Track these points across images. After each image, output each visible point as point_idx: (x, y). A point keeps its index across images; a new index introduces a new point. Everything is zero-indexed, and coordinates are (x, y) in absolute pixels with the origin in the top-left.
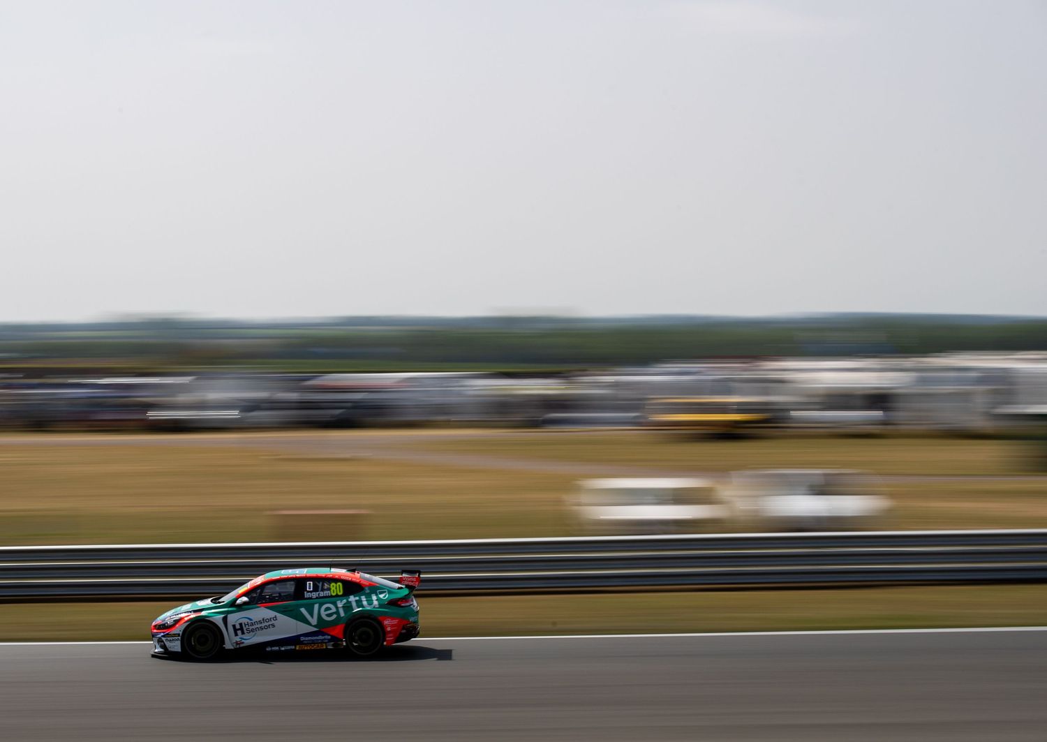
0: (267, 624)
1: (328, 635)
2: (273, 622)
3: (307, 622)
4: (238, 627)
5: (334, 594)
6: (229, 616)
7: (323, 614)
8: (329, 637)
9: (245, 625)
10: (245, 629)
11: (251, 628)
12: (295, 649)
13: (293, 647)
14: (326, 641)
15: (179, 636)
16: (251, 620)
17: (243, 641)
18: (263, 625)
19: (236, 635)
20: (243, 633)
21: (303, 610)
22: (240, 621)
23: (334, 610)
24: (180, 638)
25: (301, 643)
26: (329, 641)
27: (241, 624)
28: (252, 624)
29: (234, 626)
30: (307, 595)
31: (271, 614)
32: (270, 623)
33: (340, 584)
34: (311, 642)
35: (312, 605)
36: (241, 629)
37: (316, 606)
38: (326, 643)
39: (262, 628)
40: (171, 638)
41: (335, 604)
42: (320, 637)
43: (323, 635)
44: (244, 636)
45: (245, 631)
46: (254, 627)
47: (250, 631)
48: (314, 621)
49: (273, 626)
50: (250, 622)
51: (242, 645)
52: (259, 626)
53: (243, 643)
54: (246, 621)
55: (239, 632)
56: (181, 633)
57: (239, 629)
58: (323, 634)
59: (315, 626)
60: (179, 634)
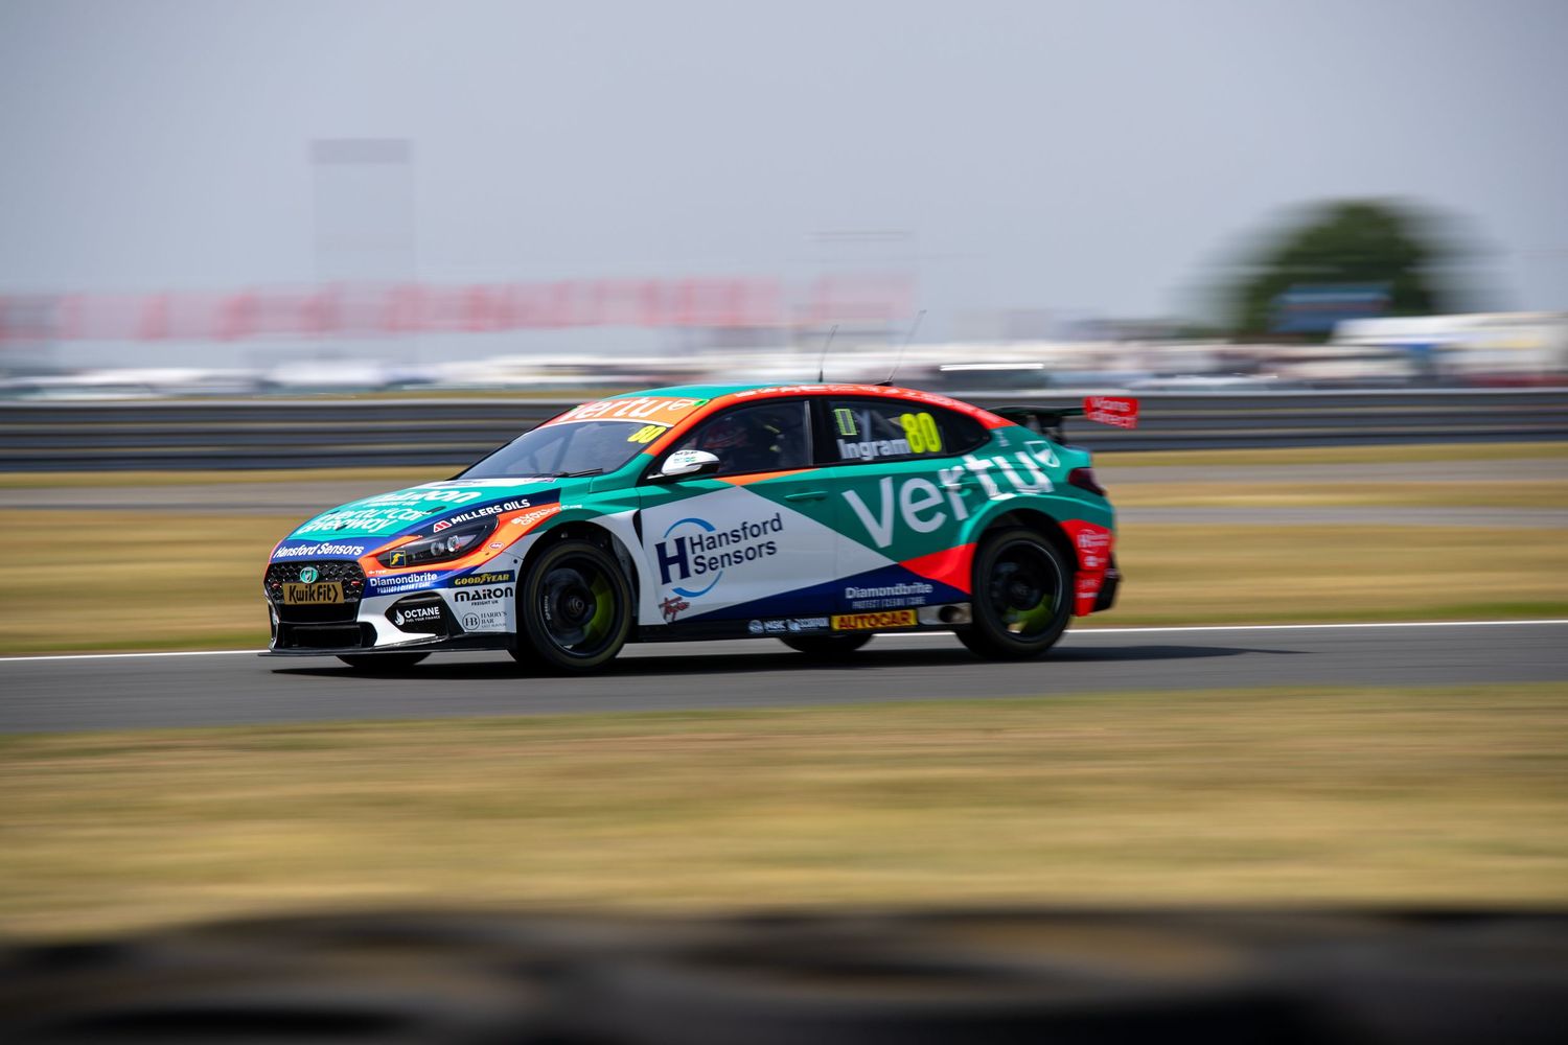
0: (753, 542)
1: (925, 581)
2: (771, 536)
3: (864, 538)
4: (672, 551)
5: (919, 449)
6: (645, 513)
7: (909, 510)
8: (927, 588)
9: (693, 545)
10: (691, 558)
11: (708, 554)
12: (830, 628)
13: (823, 622)
14: (919, 601)
15: (511, 579)
16: (709, 527)
17: (685, 599)
18: (742, 546)
19: (666, 579)
20: (685, 574)
21: (851, 496)
22: (678, 533)
23: (936, 499)
24: (513, 585)
25: (845, 607)
26: (930, 600)
27: (680, 542)
28: (713, 543)
29: (661, 548)
30: (848, 450)
31: (766, 508)
32: (763, 539)
33: (924, 416)
34: (872, 604)
35: (876, 480)
36: (681, 559)
37: (886, 486)
38: (914, 607)
39: (738, 558)
40: (480, 589)
41: (933, 477)
42: (901, 589)
43: (909, 583)
44: (686, 585)
45: (692, 567)
46: (717, 552)
47: (704, 566)
48: (883, 535)
49: (771, 548)
50: (706, 534)
51: (681, 615)
52: (731, 549)
53: (685, 606)
54: (691, 531)
55: (674, 569)
56: (517, 568)
57: (674, 560)
58: (909, 577)
59: (884, 551)
60: (511, 573)
